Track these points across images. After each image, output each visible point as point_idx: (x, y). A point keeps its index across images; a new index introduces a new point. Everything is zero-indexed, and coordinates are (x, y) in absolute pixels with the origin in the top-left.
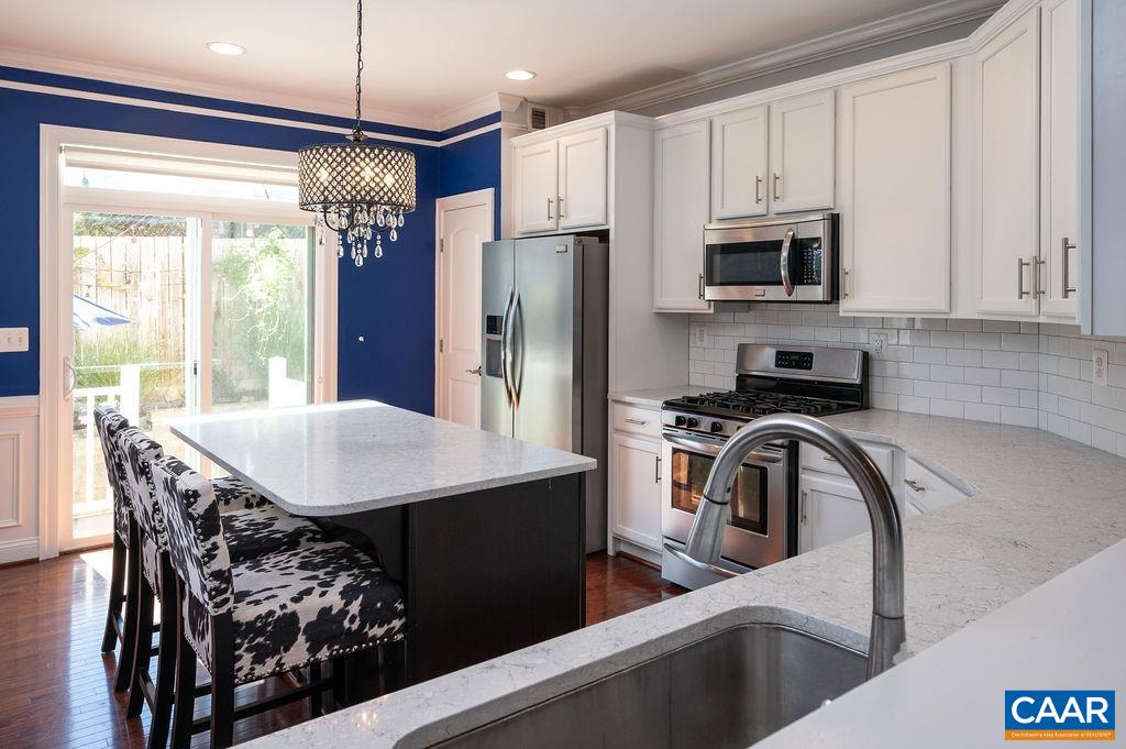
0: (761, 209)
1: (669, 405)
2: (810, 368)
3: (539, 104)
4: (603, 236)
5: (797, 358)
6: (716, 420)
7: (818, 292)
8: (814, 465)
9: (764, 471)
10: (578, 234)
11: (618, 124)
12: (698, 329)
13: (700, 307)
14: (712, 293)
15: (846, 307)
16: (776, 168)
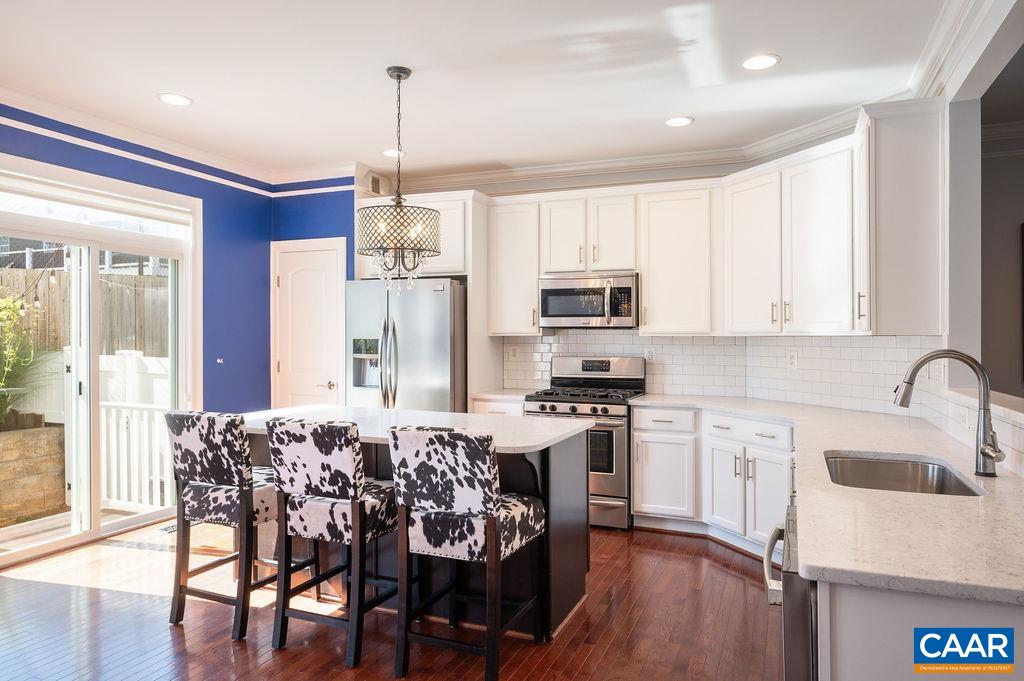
0: (581, 267)
1: (529, 398)
2: (608, 371)
3: (377, 174)
4: (463, 279)
5: (597, 364)
6: (572, 404)
7: (628, 321)
8: (643, 426)
9: (611, 433)
10: (453, 278)
11: (475, 200)
12: (511, 348)
13: (534, 331)
14: (544, 322)
15: (643, 330)
16: (592, 242)
